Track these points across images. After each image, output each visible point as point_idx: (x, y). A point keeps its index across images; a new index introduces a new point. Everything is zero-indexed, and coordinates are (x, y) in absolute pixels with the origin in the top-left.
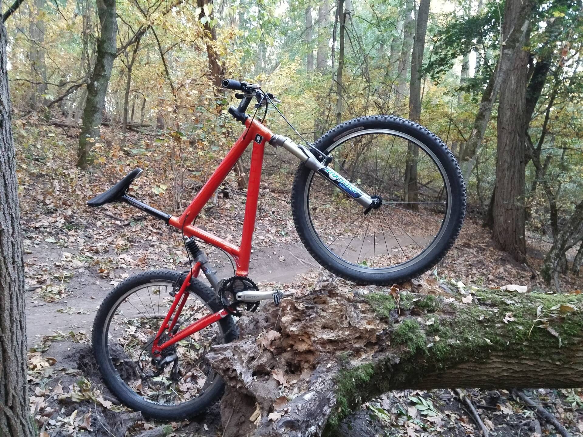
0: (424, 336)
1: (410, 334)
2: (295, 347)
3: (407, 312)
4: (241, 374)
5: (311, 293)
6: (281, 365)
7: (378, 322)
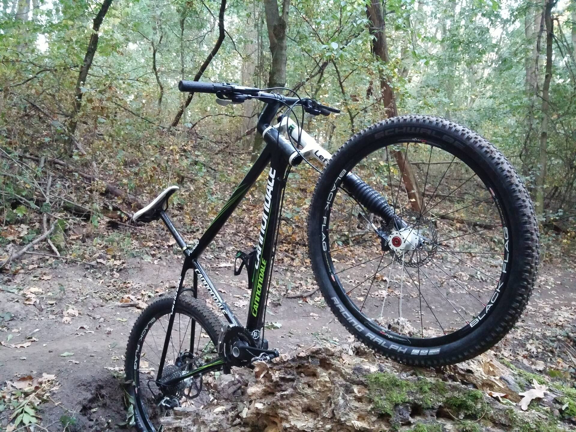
5: (293, 360)
7: (374, 419)
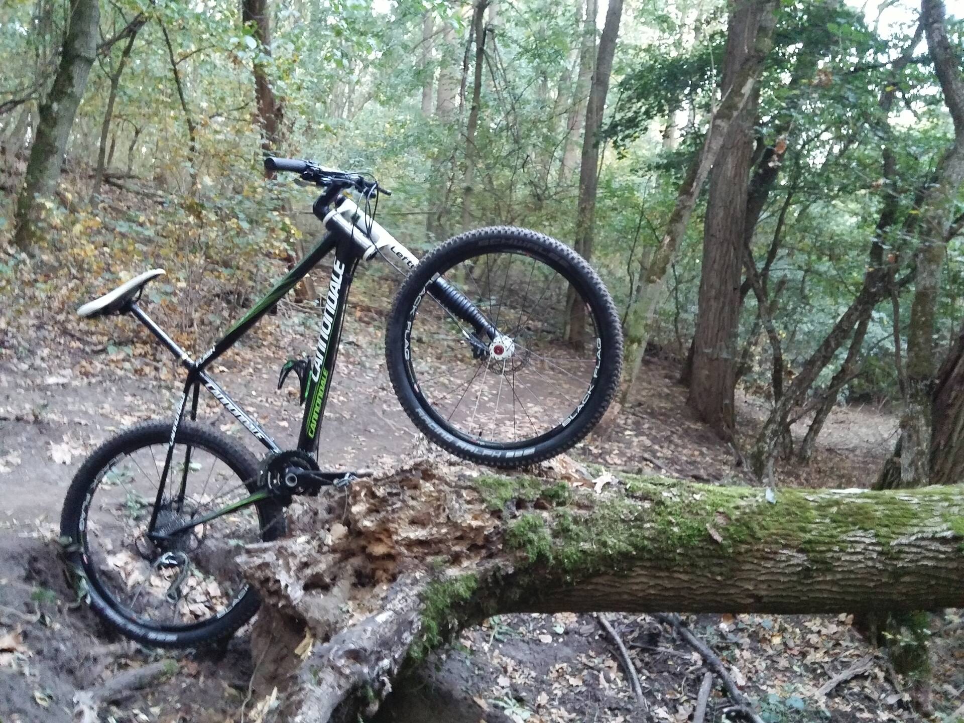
0: (549, 538)
1: (531, 535)
2: (368, 550)
3: (529, 505)
4: (287, 586)
5: (397, 474)
6: (346, 575)
7: (488, 516)
